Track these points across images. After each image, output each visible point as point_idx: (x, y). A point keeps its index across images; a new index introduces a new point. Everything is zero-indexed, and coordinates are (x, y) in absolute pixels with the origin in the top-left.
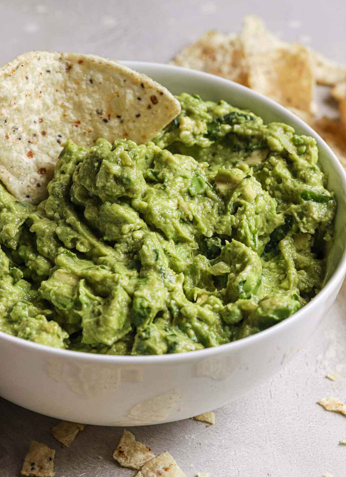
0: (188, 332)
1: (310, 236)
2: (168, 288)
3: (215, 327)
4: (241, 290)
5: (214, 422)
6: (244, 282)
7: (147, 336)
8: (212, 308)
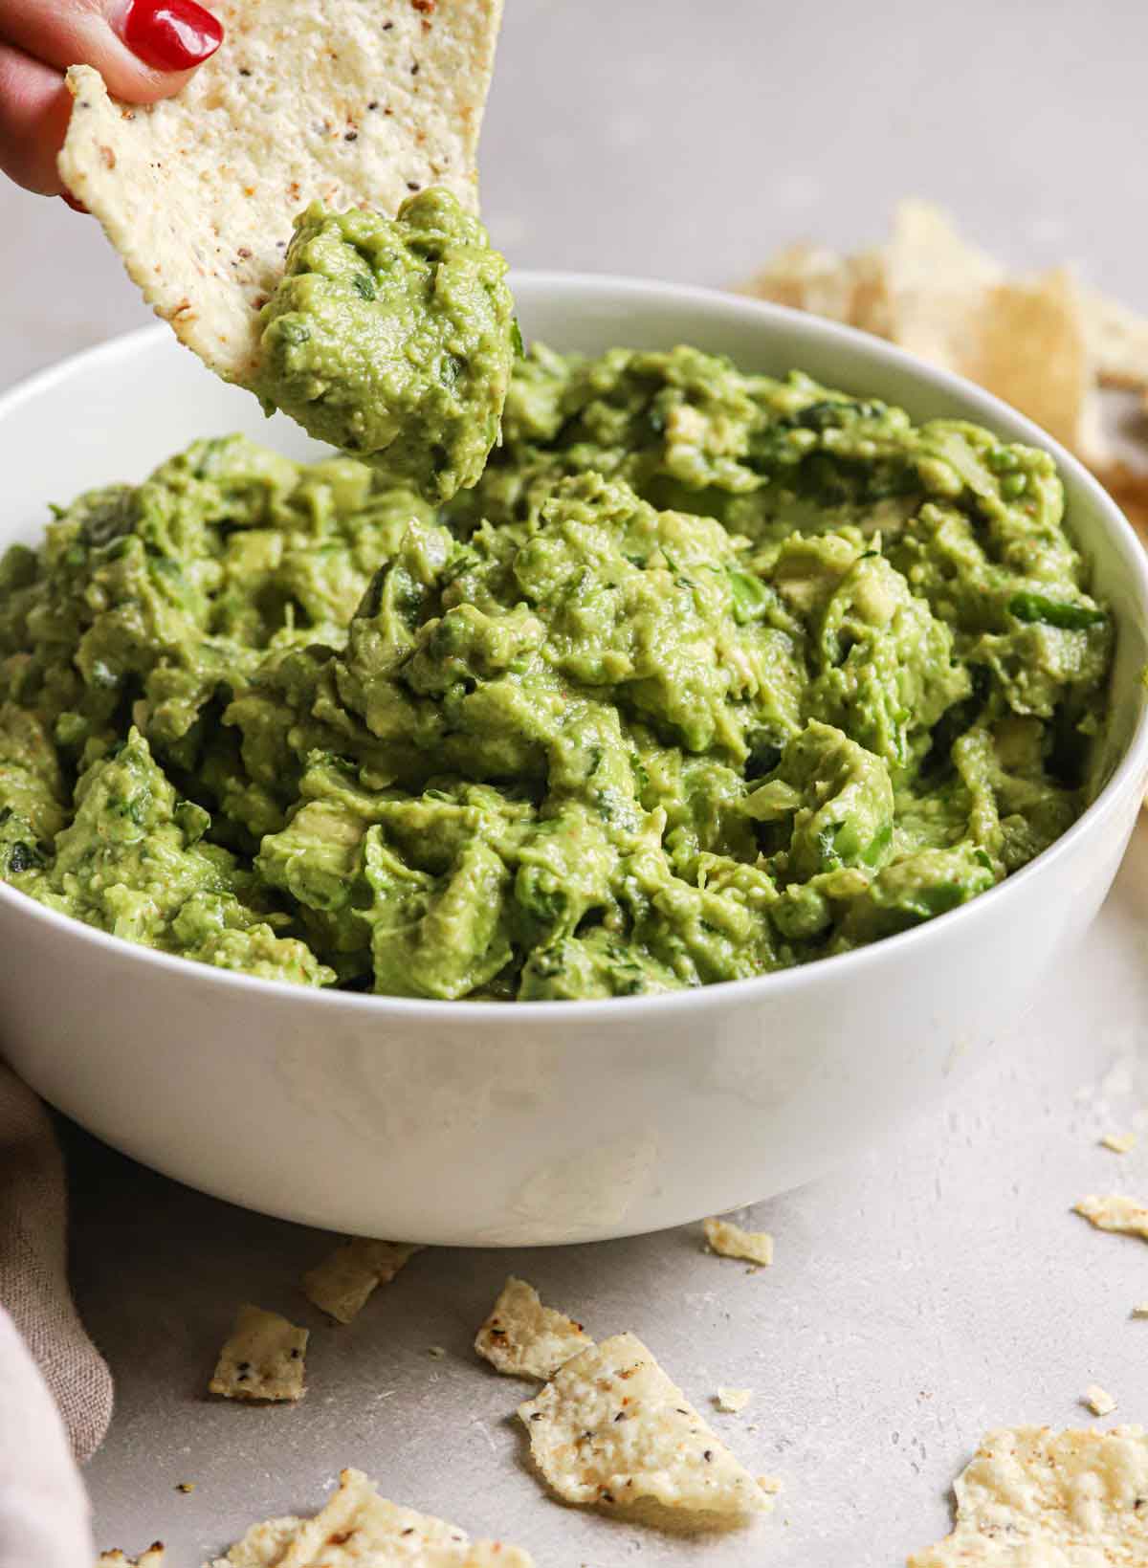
0: (676, 960)
1: (1041, 727)
2: (618, 845)
3: (752, 946)
4: (829, 849)
5: (769, 1259)
6: (838, 827)
7: (556, 965)
8: (743, 896)
